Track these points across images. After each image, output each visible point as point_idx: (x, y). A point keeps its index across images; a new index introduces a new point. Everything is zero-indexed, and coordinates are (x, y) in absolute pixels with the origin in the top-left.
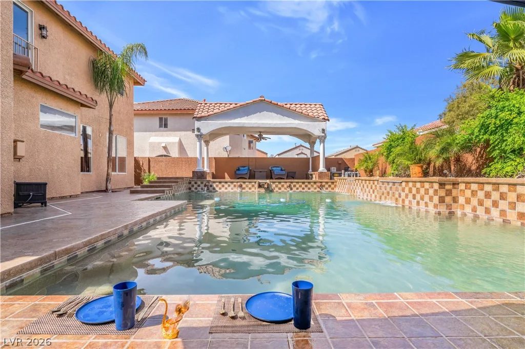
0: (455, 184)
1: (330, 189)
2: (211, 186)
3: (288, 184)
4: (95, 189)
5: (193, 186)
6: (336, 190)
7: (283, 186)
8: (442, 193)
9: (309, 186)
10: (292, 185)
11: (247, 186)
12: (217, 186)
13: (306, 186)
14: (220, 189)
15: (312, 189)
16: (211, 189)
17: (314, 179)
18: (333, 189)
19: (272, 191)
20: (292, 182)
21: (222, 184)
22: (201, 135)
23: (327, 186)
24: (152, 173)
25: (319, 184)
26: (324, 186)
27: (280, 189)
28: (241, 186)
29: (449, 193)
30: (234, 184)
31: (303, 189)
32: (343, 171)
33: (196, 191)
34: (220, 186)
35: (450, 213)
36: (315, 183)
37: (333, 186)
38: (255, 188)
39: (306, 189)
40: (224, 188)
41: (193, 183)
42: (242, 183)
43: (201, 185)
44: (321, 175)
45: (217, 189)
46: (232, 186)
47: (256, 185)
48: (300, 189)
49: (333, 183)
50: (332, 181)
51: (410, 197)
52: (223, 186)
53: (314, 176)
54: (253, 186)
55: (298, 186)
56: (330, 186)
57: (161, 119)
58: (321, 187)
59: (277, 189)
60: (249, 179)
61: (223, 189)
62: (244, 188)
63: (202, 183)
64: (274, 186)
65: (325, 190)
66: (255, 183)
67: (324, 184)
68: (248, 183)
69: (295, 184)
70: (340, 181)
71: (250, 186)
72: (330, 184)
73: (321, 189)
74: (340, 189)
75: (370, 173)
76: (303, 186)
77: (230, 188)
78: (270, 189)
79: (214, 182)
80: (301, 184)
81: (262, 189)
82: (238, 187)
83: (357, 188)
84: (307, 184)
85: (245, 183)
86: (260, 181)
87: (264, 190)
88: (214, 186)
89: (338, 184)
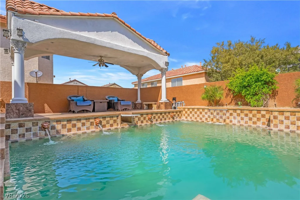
2: (53, 128)
7: (145, 118)
10: (153, 117)
11: (108, 122)
12: (64, 127)
14: (69, 130)
16: (52, 132)
20: (152, 114)
21: (73, 122)
22: (24, 43)
23: (177, 115)
25: (173, 114)
26: (175, 115)
27: (142, 122)
28: (100, 123)
30: (91, 120)
31: (161, 120)
33: (23, 140)
36: (169, 113)
38: (118, 124)
40: (76, 129)
42: (101, 119)
43: (33, 128)
46: (88, 124)
47: (119, 121)
48: (159, 121)
52: (74, 126)
54: (115, 121)
60: (94, 112)
61: (74, 131)
62: (104, 126)
64: (137, 119)
65: (175, 120)
66: (117, 117)
67: (175, 113)
68: (108, 117)
69: (154, 115)
70: (191, 110)
71: (111, 122)
72: (178, 113)
73: (173, 118)
74: (191, 118)
75: (217, 103)
76: (161, 117)
77: (85, 127)
78: (134, 124)
79: (58, 121)
80: (159, 115)
81: (125, 125)
82: (97, 125)
83: (231, 118)
84: (163, 114)
85: (105, 118)
86: (123, 115)
87: (128, 126)
88: (59, 127)
89: (186, 113)
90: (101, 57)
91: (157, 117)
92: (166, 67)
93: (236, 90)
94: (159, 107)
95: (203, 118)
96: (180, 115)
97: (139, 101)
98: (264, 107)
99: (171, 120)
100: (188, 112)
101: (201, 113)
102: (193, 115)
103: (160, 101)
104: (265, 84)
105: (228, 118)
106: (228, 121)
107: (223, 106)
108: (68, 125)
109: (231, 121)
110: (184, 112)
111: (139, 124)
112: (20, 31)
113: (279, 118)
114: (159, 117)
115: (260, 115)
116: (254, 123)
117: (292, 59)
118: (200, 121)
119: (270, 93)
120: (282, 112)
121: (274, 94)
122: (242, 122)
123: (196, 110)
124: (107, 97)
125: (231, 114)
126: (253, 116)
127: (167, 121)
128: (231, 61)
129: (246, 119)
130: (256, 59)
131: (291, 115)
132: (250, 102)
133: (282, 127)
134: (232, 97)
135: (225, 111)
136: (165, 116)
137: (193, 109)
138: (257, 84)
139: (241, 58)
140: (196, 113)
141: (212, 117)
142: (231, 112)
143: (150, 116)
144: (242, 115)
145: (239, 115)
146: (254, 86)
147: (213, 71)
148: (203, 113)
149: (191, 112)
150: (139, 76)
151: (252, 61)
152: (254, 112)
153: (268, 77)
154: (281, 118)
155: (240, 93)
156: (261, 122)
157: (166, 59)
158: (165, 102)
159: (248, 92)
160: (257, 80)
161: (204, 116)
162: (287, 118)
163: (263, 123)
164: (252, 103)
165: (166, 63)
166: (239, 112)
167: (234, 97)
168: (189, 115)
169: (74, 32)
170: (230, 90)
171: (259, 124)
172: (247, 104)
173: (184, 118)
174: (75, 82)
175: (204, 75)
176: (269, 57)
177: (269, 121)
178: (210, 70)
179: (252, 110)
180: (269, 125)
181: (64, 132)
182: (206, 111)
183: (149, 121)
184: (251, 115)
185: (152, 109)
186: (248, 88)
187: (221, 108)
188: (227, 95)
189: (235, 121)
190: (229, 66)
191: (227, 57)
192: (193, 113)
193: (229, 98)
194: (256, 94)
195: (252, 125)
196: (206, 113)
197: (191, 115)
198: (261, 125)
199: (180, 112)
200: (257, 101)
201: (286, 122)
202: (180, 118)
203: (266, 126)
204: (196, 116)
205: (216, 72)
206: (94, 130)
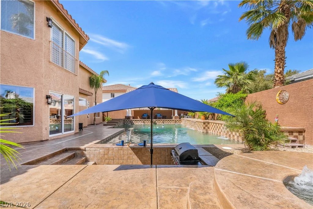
0: (208, 123)
1: (179, 123)
2: (132, 122)
3: (162, 121)
4: (90, 124)
5: (125, 122)
6: (182, 123)
7: (160, 122)
8: (204, 126)
9: (171, 122)
10: (164, 122)
11: (146, 122)
12: (135, 122)
13: (170, 122)
14: (136, 123)
15: (172, 123)
16: (132, 123)
17: (173, 119)
18: (180, 123)
19: (156, 124)
20: (164, 120)
23: (178, 122)
24: (109, 117)
25: (175, 121)
26: (177, 122)
27: (159, 123)
28: (144, 122)
29: (207, 126)
31: (168, 123)
32: (185, 116)
33: (127, 124)
34: (136, 122)
35: (207, 132)
36: (173, 120)
37: (180, 122)
39: (170, 123)
41: (125, 121)
44: (176, 118)
45: (135, 123)
46: (140, 122)
48: (167, 123)
49: (180, 121)
50: (180, 120)
51: (198, 127)
52: (137, 122)
53: (173, 118)
54: (149, 122)
55: (166, 122)
56: (179, 122)
57: (112, 94)
58: (176, 122)
59: (158, 123)
60: (147, 119)
61: (137, 123)
62: (145, 123)
63: (129, 121)
70: (185, 120)
71: (147, 122)
79: (133, 121)
88: (134, 122)
110: (182, 121)
206: (142, 124)
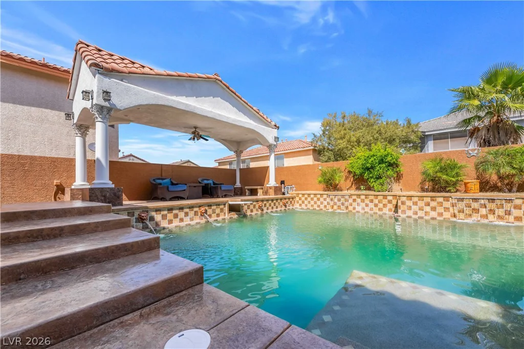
1: (291, 206)
2: (152, 219)
7: (254, 206)
10: (263, 204)
11: (214, 212)
12: (164, 217)
13: (275, 205)
14: (170, 222)
20: (263, 201)
21: (175, 212)
25: (285, 201)
28: (205, 212)
30: (196, 209)
31: (273, 208)
34: (170, 216)
36: (281, 200)
38: (225, 213)
40: (178, 220)
42: (207, 208)
46: (191, 214)
47: (226, 209)
48: (270, 209)
50: (292, 196)
52: (176, 216)
54: (222, 210)
56: (291, 203)
58: (286, 204)
61: (176, 223)
64: (246, 207)
65: (288, 207)
66: (225, 205)
67: (287, 200)
68: (214, 205)
69: (265, 202)
70: (306, 196)
71: (218, 211)
72: (291, 200)
73: (286, 206)
74: (306, 205)
75: (336, 187)
76: (272, 204)
77: (188, 218)
78: (243, 213)
79: (158, 210)
80: (270, 202)
81: (233, 214)
82: (201, 215)
83: (355, 204)
84: (275, 201)
85: (211, 206)
86: (230, 203)
87: (236, 216)
88: (158, 217)
89: (300, 199)
90: (196, 128)
91: (268, 205)
92: (275, 143)
93: (358, 172)
94: (266, 193)
95: (321, 206)
96: (293, 202)
97: (238, 184)
98: (389, 191)
99: (283, 208)
100: (303, 199)
101: (318, 199)
102: (309, 202)
103: (267, 185)
104: (389, 166)
105: (351, 205)
106: (350, 208)
107: (341, 191)
108: (168, 215)
109: (354, 208)
110: (297, 199)
111: (249, 213)
112: (107, 94)
113: (407, 204)
114: (270, 205)
115: (386, 200)
116: (380, 210)
117: (413, 137)
118: (318, 209)
119: (395, 176)
120: (410, 197)
121: (399, 177)
122: (367, 209)
123: (312, 196)
124: (200, 180)
125: (354, 200)
126: (379, 202)
127: (279, 209)
128: (347, 137)
129: (371, 205)
130: (375, 136)
131: (419, 200)
132: (373, 187)
133: (409, 213)
134: (352, 180)
135: (347, 197)
136: (277, 204)
137: (309, 195)
138: (381, 165)
139: (358, 134)
140: (312, 199)
141: (332, 203)
142: (354, 197)
143: (260, 203)
144: (367, 201)
145: (363, 201)
146: (378, 168)
147: (324, 149)
148: (322, 199)
149: (306, 199)
150: (238, 153)
151: (371, 138)
152: (380, 198)
153: (393, 159)
154: (409, 203)
155: (362, 175)
156: (388, 208)
157: (275, 132)
158: (274, 187)
159: (371, 175)
160: (382, 161)
161: (322, 203)
162: (415, 204)
163: (390, 210)
164: (376, 188)
165: (275, 138)
166: (363, 197)
167: (354, 181)
168: (303, 202)
169: (169, 97)
170: (350, 172)
171: (386, 210)
172: (369, 188)
173: (297, 206)
174: (132, 158)
175: (311, 152)
176: (389, 134)
177: (396, 207)
178: (321, 147)
179: (377, 196)
180: (396, 211)
181: (164, 224)
182: (325, 196)
183: (259, 210)
184: (376, 201)
185: (257, 195)
186: (371, 170)
187: (340, 193)
188: (347, 178)
189: (359, 208)
190: (345, 143)
191: (342, 132)
192: (309, 199)
193: (348, 181)
194: (379, 177)
195: (378, 211)
196: (325, 200)
197: (306, 202)
198: (387, 212)
199: (293, 198)
200: (382, 185)
201: (414, 208)
202: (293, 205)
203: (392, 213)
204: (312, 203)
205: (328, 149)
206: (198, 221)
